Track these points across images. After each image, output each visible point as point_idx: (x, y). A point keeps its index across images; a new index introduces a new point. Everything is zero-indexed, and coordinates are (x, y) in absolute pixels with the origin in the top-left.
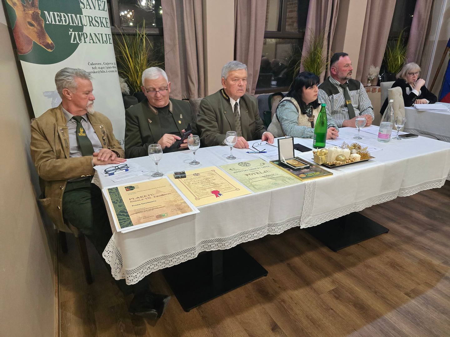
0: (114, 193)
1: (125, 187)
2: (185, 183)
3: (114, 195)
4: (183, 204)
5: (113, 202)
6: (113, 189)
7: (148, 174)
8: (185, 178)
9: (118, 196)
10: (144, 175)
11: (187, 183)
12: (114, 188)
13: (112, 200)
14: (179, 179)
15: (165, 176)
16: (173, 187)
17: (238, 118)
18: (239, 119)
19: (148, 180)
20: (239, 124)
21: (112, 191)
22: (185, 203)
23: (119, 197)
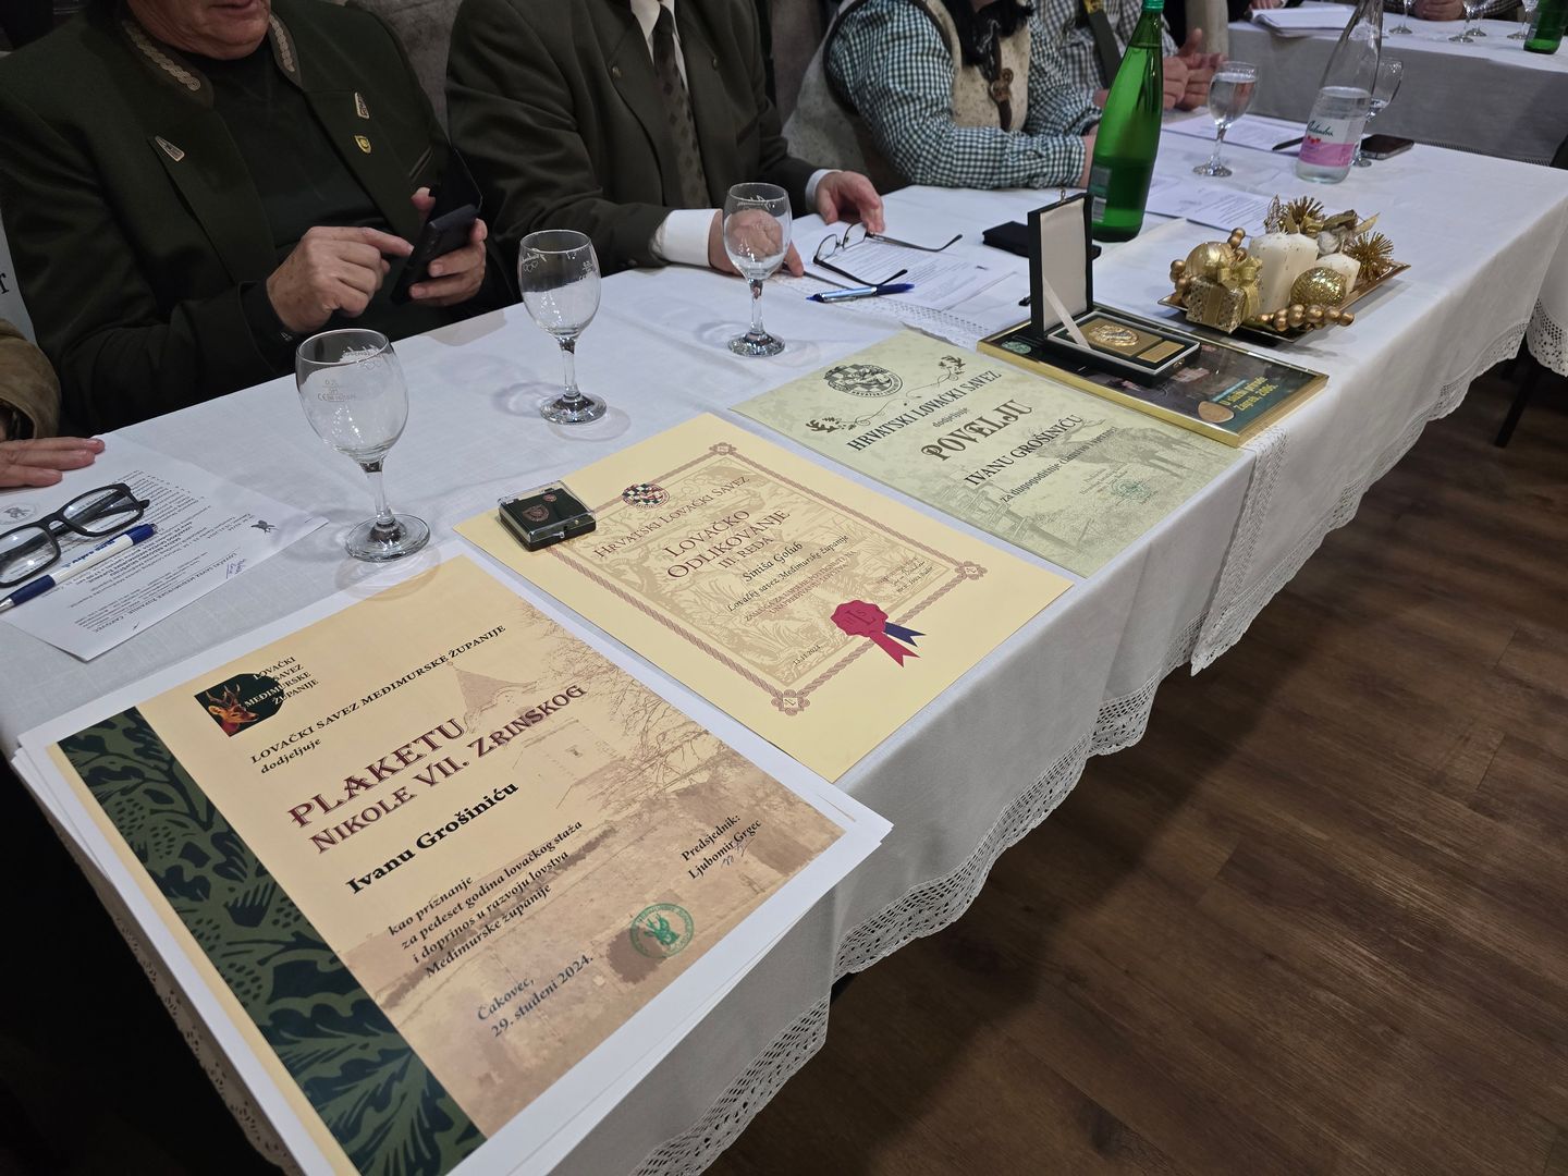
0: (127, 773)
1: (201, 698)
2: (618, 574)
3: (137, 794)
4: (730, 775)
5: (170, 884)
6: (105, 733)
7: (321, 543)
8: (590, 538)
9: (180, 804)
10: (288, 553)
11: (632, 576)
12: (107, 724)
13: (142, 856)
14: (557, 547)
15: (444, 538)
16: (556, 628)
17: (681, 101)
18: (685, 108)
19: (341, 600)
20: (691, 137)
21: (103, 762)
22: (730, 757)
23: (193, 814)
